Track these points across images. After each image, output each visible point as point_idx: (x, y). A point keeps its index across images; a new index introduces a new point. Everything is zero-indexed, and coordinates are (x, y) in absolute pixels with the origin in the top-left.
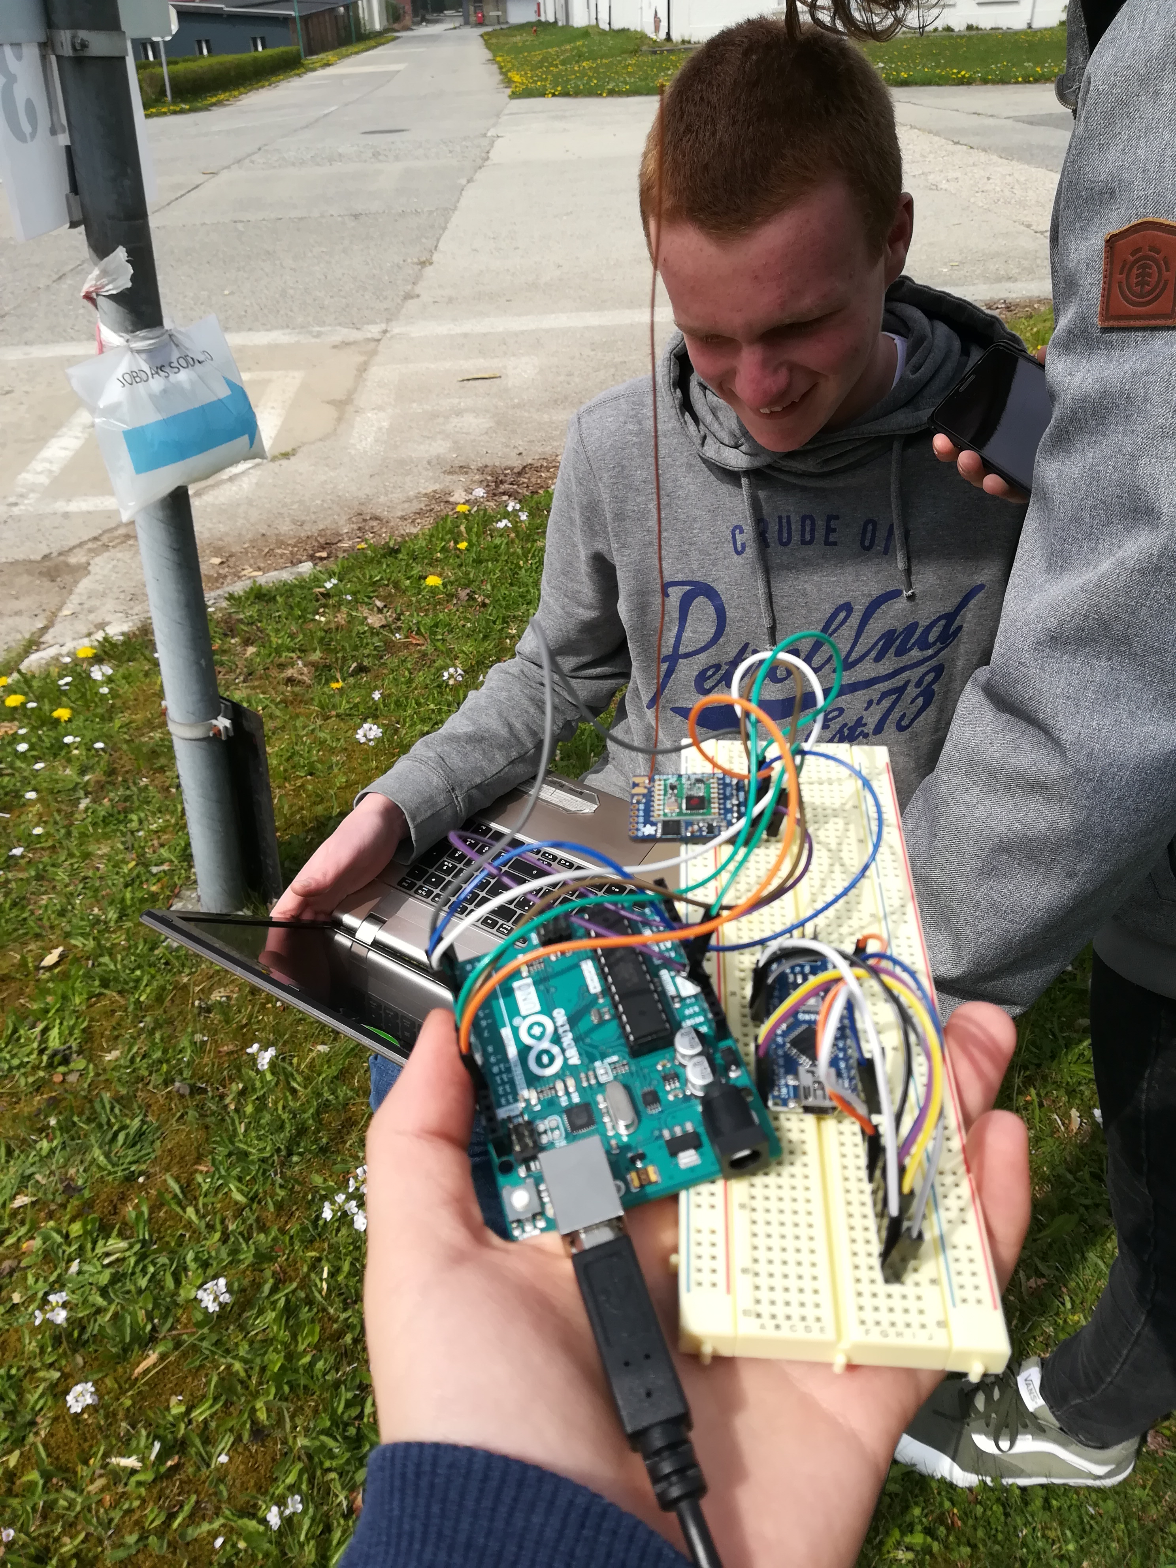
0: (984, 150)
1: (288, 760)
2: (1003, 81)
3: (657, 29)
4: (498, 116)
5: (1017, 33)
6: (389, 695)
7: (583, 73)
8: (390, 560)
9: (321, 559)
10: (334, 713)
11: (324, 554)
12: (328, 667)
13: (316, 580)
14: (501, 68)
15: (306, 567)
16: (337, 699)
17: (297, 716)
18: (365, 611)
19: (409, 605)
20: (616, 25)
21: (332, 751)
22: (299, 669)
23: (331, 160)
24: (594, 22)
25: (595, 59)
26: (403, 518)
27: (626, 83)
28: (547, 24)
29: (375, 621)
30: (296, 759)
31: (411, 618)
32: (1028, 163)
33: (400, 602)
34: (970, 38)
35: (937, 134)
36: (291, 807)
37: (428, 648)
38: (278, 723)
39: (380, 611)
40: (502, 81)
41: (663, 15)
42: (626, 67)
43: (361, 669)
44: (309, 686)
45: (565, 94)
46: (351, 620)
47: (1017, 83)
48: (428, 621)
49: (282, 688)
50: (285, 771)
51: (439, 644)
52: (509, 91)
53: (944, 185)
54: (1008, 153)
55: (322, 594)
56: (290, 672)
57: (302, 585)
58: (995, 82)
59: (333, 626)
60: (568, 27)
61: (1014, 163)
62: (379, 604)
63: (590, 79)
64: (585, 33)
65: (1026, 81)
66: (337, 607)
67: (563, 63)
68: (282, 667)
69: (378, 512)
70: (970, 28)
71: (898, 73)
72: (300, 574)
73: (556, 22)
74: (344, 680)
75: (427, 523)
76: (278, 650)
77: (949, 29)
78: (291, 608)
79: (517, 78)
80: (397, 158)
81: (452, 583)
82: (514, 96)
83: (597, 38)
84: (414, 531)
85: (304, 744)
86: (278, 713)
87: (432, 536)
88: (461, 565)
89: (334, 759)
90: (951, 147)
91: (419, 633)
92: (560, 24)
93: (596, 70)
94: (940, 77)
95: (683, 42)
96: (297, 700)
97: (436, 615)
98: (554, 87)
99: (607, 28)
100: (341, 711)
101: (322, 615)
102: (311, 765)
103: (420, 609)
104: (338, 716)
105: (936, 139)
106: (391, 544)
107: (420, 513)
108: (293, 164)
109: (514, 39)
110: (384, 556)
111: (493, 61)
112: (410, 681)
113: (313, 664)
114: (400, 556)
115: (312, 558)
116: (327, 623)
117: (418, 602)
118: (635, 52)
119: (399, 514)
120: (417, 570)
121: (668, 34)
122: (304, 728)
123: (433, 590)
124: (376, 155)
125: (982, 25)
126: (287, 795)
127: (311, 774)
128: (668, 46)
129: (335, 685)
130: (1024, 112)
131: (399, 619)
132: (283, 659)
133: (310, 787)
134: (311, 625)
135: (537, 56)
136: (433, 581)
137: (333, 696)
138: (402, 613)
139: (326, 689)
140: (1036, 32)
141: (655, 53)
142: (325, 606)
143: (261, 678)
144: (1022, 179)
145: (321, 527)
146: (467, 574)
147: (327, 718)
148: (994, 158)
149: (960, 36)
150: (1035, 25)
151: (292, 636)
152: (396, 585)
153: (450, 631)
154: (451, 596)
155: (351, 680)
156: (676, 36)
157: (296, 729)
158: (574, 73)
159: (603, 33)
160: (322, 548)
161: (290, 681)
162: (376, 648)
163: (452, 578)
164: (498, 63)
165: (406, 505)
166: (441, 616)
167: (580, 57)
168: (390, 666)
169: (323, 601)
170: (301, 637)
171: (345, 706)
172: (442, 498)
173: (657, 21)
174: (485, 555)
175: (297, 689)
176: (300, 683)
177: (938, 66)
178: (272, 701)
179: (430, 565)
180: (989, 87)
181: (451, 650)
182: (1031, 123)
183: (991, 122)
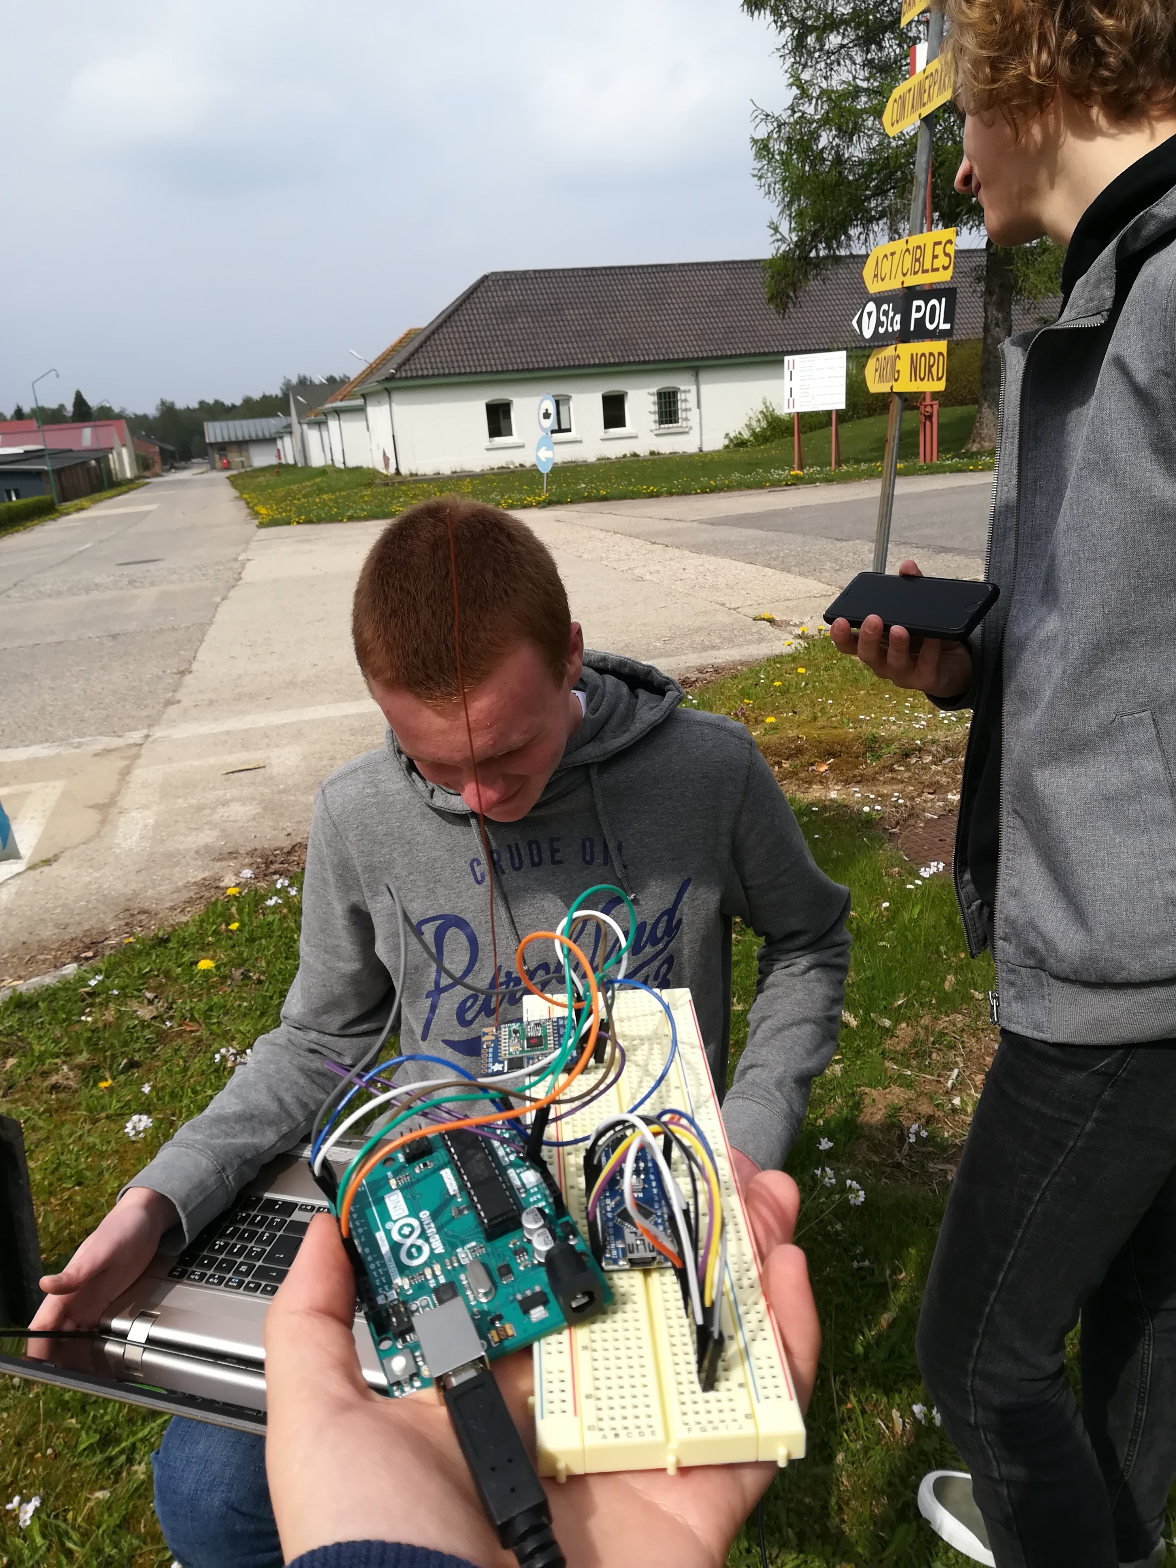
0: (677, 547)
1: (53, 1172)
2: (685, 492)
3: (387, 465)
4: (248, 542)
5: (691, 456)
6: (163, 1088)
7: (324, 504)
8: (159, 950)
9: (87, 959)
10: (103, 1115)
11: (90, 954)
12: (97, 1068)
13: (82, 980)
14: (248, 503)
15: (71, 969)
16: (106, 1100)
17: (63, 1123)
18: (134, 1005)
19: (182, 992)
20: (351, 464)
21: (102, 1155)
22: (65, 1074)
23: (87, 590)
24: (330, 462)
25: (333, 492)
26: (172, 908)
27: (364, 510)
28: (288, 466)
29: (146, 1013)
30: (62, 1170)
31: (184, 1005)
32: (715, 555)
33: (171, 992)
34: (654, 461)
35: (637, 537)
36: (57, 1223)
37: (203, 1033)
38: (42, 1134)
39: (151, 1002)
40: (250, 514)
41: (391, 454)
42: (363, 497)
43: (133, 1065)
44: (76, 1091)
45: (309, 522)
46: (121, 1015)
47: (697, 493)
48: (202, 1006)
49: (46, 1096)
50: (51, 1184)
51: (214, 1027)
52: (256, 522)
53: (648, 577)
54: (697, 548)
55: (88, 993)
56: (54, 1079)
57: (67, 986)
58: (679, 494)
59: (100, 1025)
60: (307, 467)
61: (703, 556)
62: (150, 995)
63: (331, 508)
64: (322, 471)
65: (704, 492)
66: (105, 1005)
67: (305, 496)
68: (45, 1074)
69: (146, 905)
70: (652, 453)
71: (598, 492)
72: (64, 976)
73: (296, 464)
74: (114, 1079)
75: (198, 909)
76: (41, 1058)
77: (635, 455)
78: (55, 1012)
79: (263, 511)
80: (153, 584)
81: (225, 965)
82: (262, 525)
83: (334, 475)
84: (184, 919)
85: (71, 1152)
86: (41, 1123)
87: (202, 921)
88: (234, 946)
89: (105, 1164)
90: (650, 547)
91: (193, 1019)
92: (299, 465)
93: (335, 501)
94: (633, 492)
95: (411, 475)
96: (63, 1107)
97: (210, 999)
98: (299, 516)
99: (342, 466)
100: (111, 1112)
101: (89, 1014)
102: (80, 1173)
103: (194, 995)
104: (108, 1117)
105: (637, 540)
106: (160, 934)
107: (190, 902)
108: (50, 596)
109: (259, 480)
110: (153, 947)
111: (240, 498)
112: (186, 1069)
113: (79, 1067)
114: (170, 945)
115: (77, 959)
116: (95, 1021)
117: (191, 988)
118: (370, 485)
119: (168, 905)
120: (188, 956)
121: (397, 469)
122: (70, 1135)
123: (206, 974)
124: (132, 583)
125: (662, 451)
126: (53, 1211)
127: (79, 1184)
128: (399, 479)
129: (103, 1085)
130: (706, 515)
131: (171, 1008)
132: (46, 1067)
133: (78, 1198)
134: (77, 1027)
135: (281, 492)
136: (205, 964)
137: (102, 1097)
138: (174, 1002)
139: (94, 1091)
140: (706, 454)
141: (387, 485)
142: (91, 1005)
143: (22, 1090)
144: (712, 568)
145: (86, 927)
146: (241, 953)
147: (95, 1121)
148: (687, 553)
149: (645, 460)
150: (707, 448)
151: (56, 1041)
152: (167, 974)
153: (226, 1013)
154: (224, 978)
155: (122, 1078)
156: (404, 471)
157: (61, 1138)
158: (316, 504)
159: (339, 471)
160: (88, 948)
161: (55, 1088)
162: (147, 1041)
163: (225, 960)
164: (245, 499)
165: (175, 896)
166: (215, 999)
167: (320, 491)
168: (163, 1057)
169: (89, 1000)
170: (66, 1040)
171: (115, 1105)
172: (213, 884)
173: (386, 460)
174: (258, 933)
175: (62, 1096)
176: (66, 1088)
177: (630, 483)
178: (35, 1112)
179: (202, 949)
180: (675, 498)
181: (227, 1032)
182: (713, 524)
183: (680, 524)
